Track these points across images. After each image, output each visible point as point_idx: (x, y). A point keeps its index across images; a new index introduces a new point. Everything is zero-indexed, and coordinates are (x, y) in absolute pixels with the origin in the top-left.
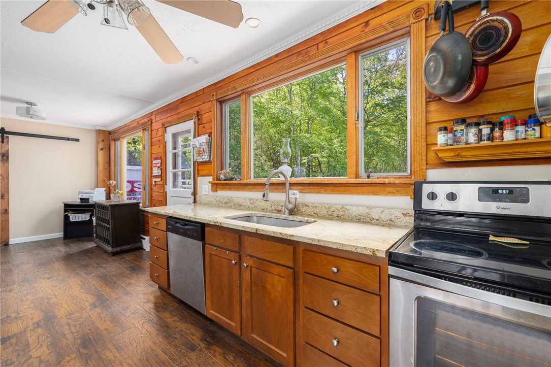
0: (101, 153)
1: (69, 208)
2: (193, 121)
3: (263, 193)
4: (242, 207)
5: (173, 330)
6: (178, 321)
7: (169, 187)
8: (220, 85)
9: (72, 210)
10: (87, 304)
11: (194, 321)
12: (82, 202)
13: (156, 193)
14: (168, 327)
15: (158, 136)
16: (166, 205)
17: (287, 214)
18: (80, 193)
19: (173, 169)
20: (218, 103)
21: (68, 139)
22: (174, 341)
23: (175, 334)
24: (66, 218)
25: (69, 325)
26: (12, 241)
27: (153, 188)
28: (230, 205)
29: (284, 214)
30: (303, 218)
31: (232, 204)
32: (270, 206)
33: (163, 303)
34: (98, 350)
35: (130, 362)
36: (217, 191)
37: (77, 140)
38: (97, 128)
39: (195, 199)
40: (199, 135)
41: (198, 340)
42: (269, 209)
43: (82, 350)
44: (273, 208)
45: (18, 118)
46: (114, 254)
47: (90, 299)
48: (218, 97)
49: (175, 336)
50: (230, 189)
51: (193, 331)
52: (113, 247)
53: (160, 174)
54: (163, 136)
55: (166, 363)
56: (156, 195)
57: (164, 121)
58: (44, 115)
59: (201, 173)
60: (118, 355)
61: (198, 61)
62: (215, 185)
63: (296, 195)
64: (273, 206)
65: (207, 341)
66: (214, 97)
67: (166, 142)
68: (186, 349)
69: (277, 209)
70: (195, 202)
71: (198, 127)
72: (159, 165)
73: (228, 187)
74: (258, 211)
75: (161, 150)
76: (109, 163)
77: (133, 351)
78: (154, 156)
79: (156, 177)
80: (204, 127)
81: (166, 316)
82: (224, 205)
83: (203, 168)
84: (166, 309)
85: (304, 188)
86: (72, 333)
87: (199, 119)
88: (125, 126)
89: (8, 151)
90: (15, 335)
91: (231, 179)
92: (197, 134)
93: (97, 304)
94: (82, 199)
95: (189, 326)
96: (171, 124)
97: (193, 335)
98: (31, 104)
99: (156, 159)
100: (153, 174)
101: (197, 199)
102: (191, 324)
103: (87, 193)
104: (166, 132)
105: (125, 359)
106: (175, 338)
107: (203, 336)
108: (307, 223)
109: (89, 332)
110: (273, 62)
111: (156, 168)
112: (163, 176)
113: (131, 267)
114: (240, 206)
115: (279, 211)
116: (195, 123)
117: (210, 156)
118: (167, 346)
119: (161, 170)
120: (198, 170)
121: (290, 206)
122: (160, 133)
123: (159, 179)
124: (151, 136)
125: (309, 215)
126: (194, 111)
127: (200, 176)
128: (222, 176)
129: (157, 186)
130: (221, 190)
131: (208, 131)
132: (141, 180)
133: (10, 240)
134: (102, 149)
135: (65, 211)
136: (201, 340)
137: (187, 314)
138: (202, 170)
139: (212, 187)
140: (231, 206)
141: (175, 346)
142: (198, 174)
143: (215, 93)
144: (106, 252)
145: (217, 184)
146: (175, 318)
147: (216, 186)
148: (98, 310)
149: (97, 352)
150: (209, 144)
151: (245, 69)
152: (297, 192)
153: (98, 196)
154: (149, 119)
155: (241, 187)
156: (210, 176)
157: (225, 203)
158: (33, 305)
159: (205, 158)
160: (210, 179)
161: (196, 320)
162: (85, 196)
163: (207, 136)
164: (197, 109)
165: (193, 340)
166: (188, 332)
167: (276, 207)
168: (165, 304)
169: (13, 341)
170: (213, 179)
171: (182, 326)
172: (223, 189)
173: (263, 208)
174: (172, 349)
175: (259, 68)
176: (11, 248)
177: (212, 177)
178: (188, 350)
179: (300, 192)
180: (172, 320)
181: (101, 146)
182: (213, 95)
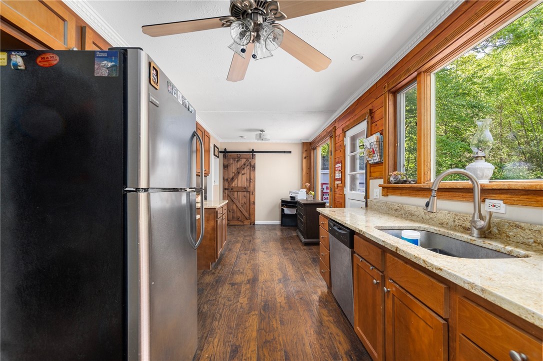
0: (304, 161)
1: (284, 203)
2: (365, 121)
3: (428, 200)
4: (414, 218)
5: (325, 329)
6: (332, 323)
7: (347, 190)
8: (392, 73)
9: (286, 205)
10: (277, 278)
11: (347, 330)
12: (291, 199)
13: (338, 195)
14: (322, 324)
15: (340, 141)
16: (345, 207)
17: (475, 235)
18: (290, 192)
19: (351, 172)
20: (390, 95)
21: (285, 152)
22: (322, 339)
23: (325, 334)
24: (283, 210)
25: (262, 289)
26: (257, 222)
27: (336, 190)
28: (400, 213)
29: (471, 235)
30: (502, 246)
31: (403, 212)
32: (452, 220)
33: (326, 300)
34: (270, 316)
35: (285, 339)
36: (387, 195)
37: (290, 152)
38: (303, 141)
39: (366, 203)
40: (371, 135)
41: (343, 352)
42: (451, 223)
43: (262, 311)
44: (456, 223)
45: (256, 141)
46: (306, 244)
47: (279, 274)
48: (390, 88)
49: (324, 336)
50: (401, 194)
51: (342, 340)
52: (305, 238)
53: (340, 177)
54: (343, 141)
55: (308, 357)
56: (338, 197)
57: (344, 126)
58: (268, 137)
59: (373, 174)
60: (279, 327)
61: (363, 55)
62: (386, 190)
63: (498, 208)
64: (457, 221)
65: (351, 358)
66: (386, 88)
67: (345, 146)
68: (329, 354)
69: (464, 225)
70: (366, 206)
71: (371, 127)
72: (340, 169)
73: (400, 191)
74: (434, 225)
75: (342, 155)
76: (310, 169)
77: (290, 330)
78: (337, 160)
79: (338, 180)
80: (376, 125)
81: (324, 312)
82: (394, 212)
83: (375, 170)
84: (326, 306)
85: (514, 197)
86: (262, 295)
87: (372, 118)
88: (319, 136)
89: (255, 164)
90: (238, 283)
91: (405, 182)
92: (370, 133)
93: (282, 281)
94: (291, 197)
95: (340, 333)
96: (349, 128)
97: (340, 343)
98: (262, 131)
99: (338, 163)
100: (336, 177)
101: (369, 203)
102: (343, 331)
103: (294, 193)
104: (345, 136)
105: (282, 333)
106: (324, 338)
107: (349, 351)
108: (509, 255)
109: (270, 299)
110: (461, 13)
111: (338, 171)
112: (343, 179)
113: (313, 258)
114: (412, 215)
115: (466, 230)
116: (368, 123)
117: (381, 156)
118: (315, 341)
119: (341, 173)
120: (371, 172)
121: (481, 223)
122: (341, 139)
123: (340, 182)
124: (335, 142)
125: (523, 243)
126: (367, 110)
127: (372, 179)
128: (392, 179)
129: (339, 188)
130: (392, 195)
131: (380, 129)
132: (329, 182)
133: (256, 221)
134: (305, 158)
135: (282, 205)
136: (346, 354)
137: (342, 320)
138: (374, 172)
139: (383, 190)
140: (402, 214)
141: (321, 345)
142: (370, 176)
143: (386, 85)
144: (301, 241)
145: (387, 188)
146: (331, 318)
147: (388, 190)
148: (281, 285)
149: (269, 317)
150: (381, 143)
151: (422, 41)
152: (500, 203)
153: (302, 196)
154: (333, 126)
155: (414, 192)
156: (381, 178)
157: (395, 210)
158: (251, 267)
159: (376, 159)
160: (381, 182)
161: (349, 330)
162: (293, 195)
163: (378, 134)
164: (370, 107)
165: (338, 349)
166: (337, 338)
167: (461, 222)
168: (327, 301)
169: (236, 286)
170: (384, 182)
171: (334, 329)
172: (394, 194)
173: (441, 222)
174: (317, 346)
175: (439, 32)
176: (256, 227)
177: (382, 180)
178: (330, 356)
179: (505, 203)
180: (327, 319)
181: (304, 156)
182: (385, 88)
